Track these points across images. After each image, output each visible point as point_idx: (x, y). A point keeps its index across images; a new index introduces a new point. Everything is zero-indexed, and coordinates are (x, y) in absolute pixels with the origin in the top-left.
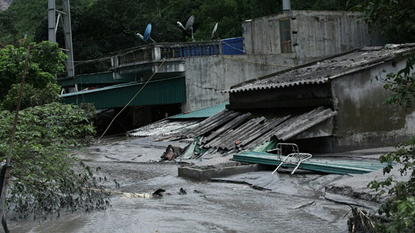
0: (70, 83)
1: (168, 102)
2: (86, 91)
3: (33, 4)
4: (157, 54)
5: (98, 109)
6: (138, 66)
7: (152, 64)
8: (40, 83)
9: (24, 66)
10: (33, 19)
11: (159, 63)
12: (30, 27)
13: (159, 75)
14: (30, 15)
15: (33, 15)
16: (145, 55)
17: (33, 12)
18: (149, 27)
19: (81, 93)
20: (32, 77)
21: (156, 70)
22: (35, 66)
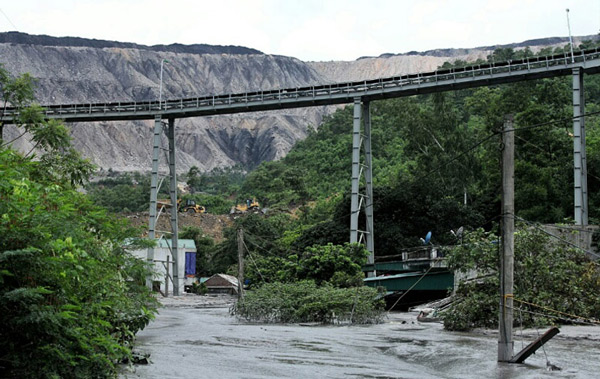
0: (370, 269)
1: (436, 289)
2: (383, 277)
3: (323, 150)
4: (434, 254)
5: (389, 291)
6: (420, 261)
7: (430, 261)
8: (352, 271)
9: (341, 259)
10: (323, 171)
11: (435, 261)
12: (318, 181)
13: (434, 269)
14: (319, 166)
15: (324, 166)
16: (427, 253)
17: (323, 161)
18: (430, 234)
19: (378, 278)
20: (346, 267)
21: (433, 265)
22: (348, 259)
